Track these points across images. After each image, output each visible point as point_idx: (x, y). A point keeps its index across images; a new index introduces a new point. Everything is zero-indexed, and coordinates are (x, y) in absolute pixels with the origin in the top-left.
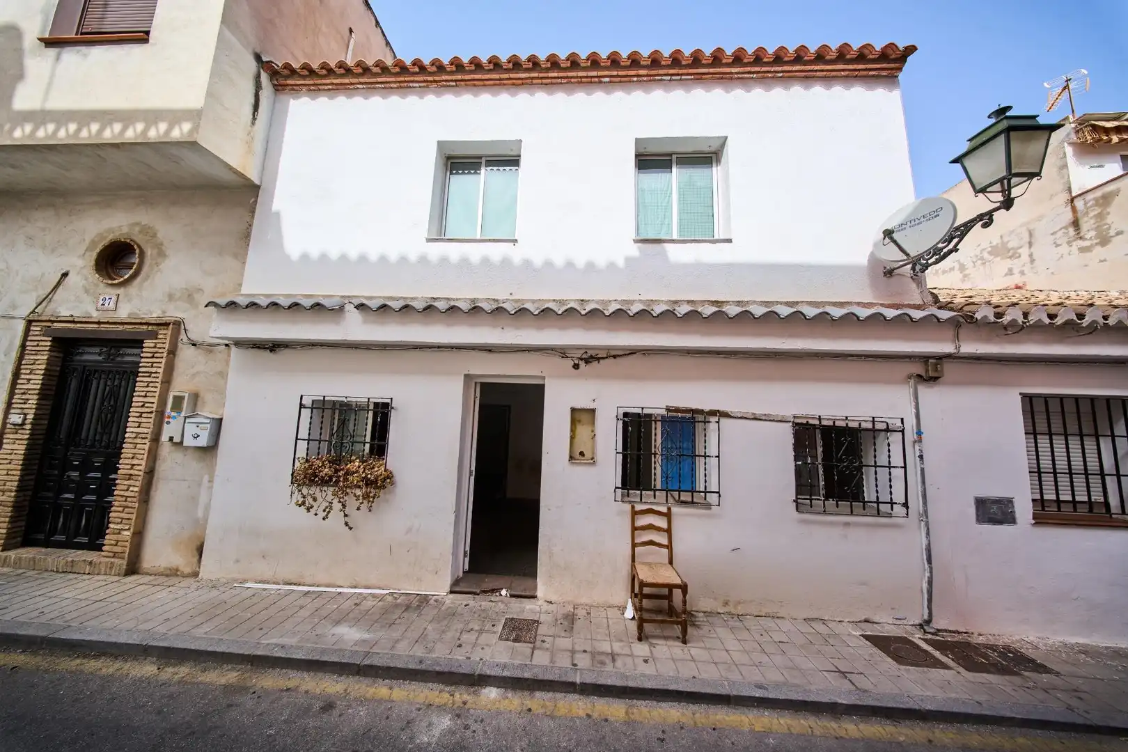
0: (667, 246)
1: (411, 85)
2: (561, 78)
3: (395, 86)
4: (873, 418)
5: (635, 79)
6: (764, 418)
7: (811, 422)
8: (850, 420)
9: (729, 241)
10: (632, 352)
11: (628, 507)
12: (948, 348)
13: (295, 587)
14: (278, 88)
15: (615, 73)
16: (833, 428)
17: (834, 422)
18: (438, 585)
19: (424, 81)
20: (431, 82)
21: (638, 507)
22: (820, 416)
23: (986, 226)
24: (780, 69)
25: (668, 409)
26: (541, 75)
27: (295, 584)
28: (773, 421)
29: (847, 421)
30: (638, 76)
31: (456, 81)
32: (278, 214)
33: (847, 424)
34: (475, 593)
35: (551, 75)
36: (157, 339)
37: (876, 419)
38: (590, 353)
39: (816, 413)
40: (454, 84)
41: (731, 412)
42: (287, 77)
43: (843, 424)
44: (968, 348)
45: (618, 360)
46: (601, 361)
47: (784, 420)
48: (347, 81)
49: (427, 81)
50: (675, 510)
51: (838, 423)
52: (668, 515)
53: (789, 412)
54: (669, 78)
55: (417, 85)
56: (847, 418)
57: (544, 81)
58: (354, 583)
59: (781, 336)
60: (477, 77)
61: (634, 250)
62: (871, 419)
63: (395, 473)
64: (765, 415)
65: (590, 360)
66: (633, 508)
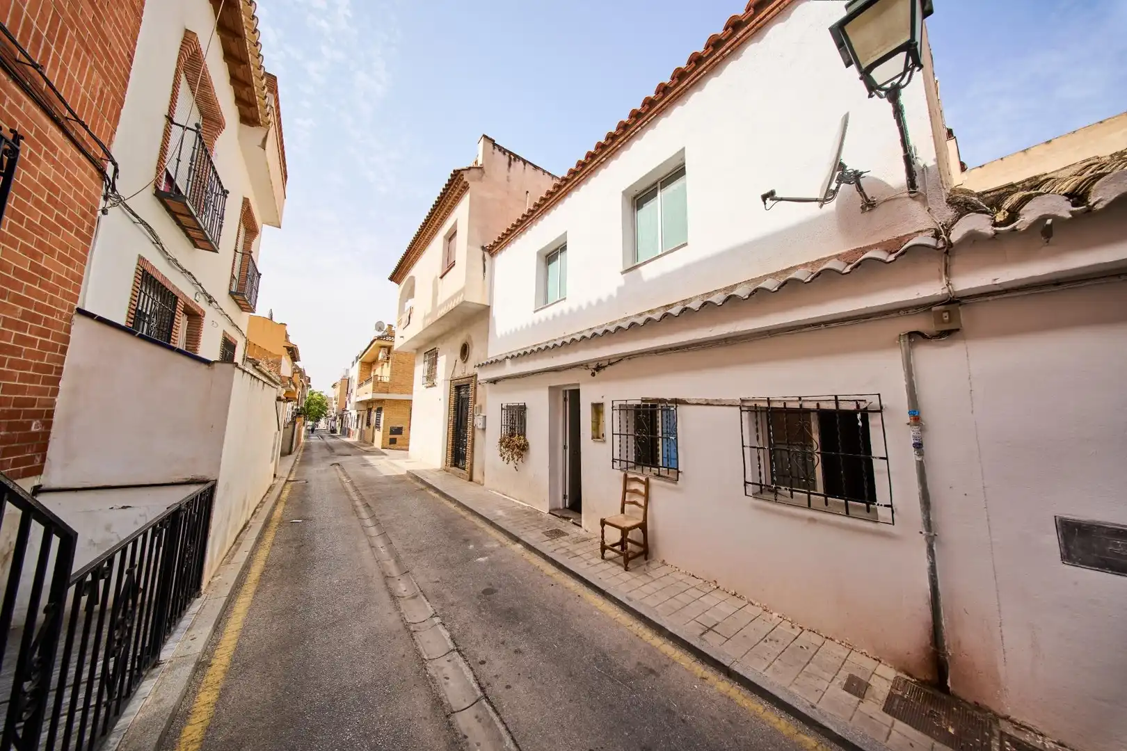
4: (836, 397)
5: (619, 146)
6: (715, 404)
7: (759, 404)
8: (804, 401)
10: (620, 359)
11: (623, 475)
14: (492, 255)
15: (606, 152)
16: (786, 411)
17: (785, 404)
21: (630, 476)
22: (768, 398)
24: (724, 48)
25: (643, 401)
28: (724, 405)
29: (800, 402)
33: (801, 405)
34: (558, 516)
37: (839, 398)
38: (597, 364)
39: (765, 395)
41: (688, 399)
42: (492, 249)
43: (796, 405)
45: (614, 365)
46: (606, 368)
47: (734, 404)
50: (652, 481)
51: (789, 405)
52: (647, 484)
53: (736, 397)
54: (640, 128)
56: (800, 398)
59: (708, 326)
60: (547, 204)
62: (833, 398)
63: (530, 444)
64: (717, 400)
65: (599, 368)
66: (626, 475)
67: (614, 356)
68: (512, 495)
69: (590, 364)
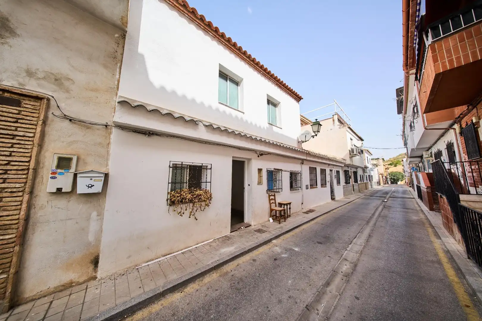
0: (273, 126)
1: (209, 32)
2: (253, 65)
3: (203, 28)
6: (287, 171)
7: (292, 172)
8: (296, 171)
9: (281, 129)
11: (268, 195)
12: (305, 158)
13: (169, 255)
15: (264, 72)
17: (294, 172)
18: (227, 231)
19: (215, 35)
20: (217, 37)
23: (313, 138)
24: (288, 91)
25: (274, 169)
26: (249, 61)
27: (169, 254)
30: (268, 76)
31: (225, 44)
32: (142, 56)
34: (237, 230)
35: (251, 62)
36: (20, 107)
38: (261, 153)
40: (224, 44)
41: (283, 170)
44: (308, 158)
45: (267, 155)
48: (182, 9)
49: (216, 36)
52: (275, 195)
53: (289, 170)
54: (272, 81)
55: (211, 34)
57: (249, 63)
58: (197, 242)
60: (231, 47)
61: (268, 125)
62: (298, 171)
65: (262, 155)
66: (269, 195)
67: (267, 152)
68: (182, 247)
69: (257, 152)
